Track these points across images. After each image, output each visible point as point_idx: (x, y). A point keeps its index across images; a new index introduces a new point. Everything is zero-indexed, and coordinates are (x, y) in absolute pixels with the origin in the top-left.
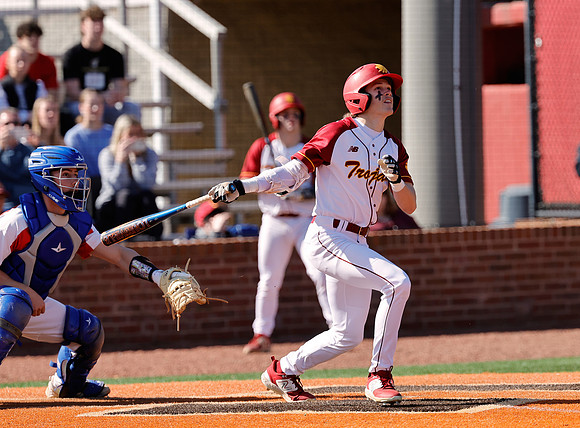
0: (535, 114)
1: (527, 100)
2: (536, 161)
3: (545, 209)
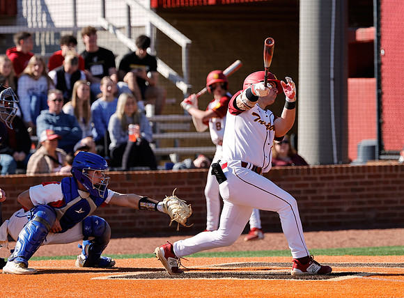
0: (380, 96)
1: (375, 87)
2: (380, 125)
3: (385, 154)
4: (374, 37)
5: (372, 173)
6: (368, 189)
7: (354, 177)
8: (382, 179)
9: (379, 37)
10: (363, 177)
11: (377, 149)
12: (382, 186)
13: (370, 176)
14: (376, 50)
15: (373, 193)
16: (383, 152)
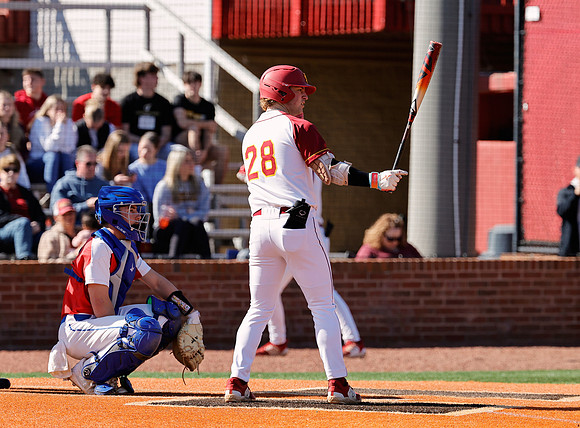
0: (520, 166)
1: (514, 154)
2: (520, 205)
3: (525, 245)
4: (514, 86)
5: (507, 270)
6: (502, 293)
7: (483, 275)
8: (522, 279)
9: (521, 87)
10: (495, 275)
11: (515, 238)
12: (520, 288)
13: (504, 275)
14: (516, 103)
15: (508, 297)
16: (522, 242)
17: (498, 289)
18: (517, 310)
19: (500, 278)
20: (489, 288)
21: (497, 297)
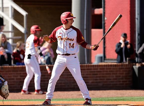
1: (102, 33)
2: (104, 48)
4: (102, 12)
5: (101, 68)
6: (100, 74)
8: (105, 70)
9: (104, 13)
11: (103, 58)
12: (105, 73)
13: (100, 69)
14: (103, 18)
15: (101, 75)
16: (105, 59)
17: (98, 73)
18: (104, 79)
19: (99, 70)
20: (96, 73)
21: (98, 75)
